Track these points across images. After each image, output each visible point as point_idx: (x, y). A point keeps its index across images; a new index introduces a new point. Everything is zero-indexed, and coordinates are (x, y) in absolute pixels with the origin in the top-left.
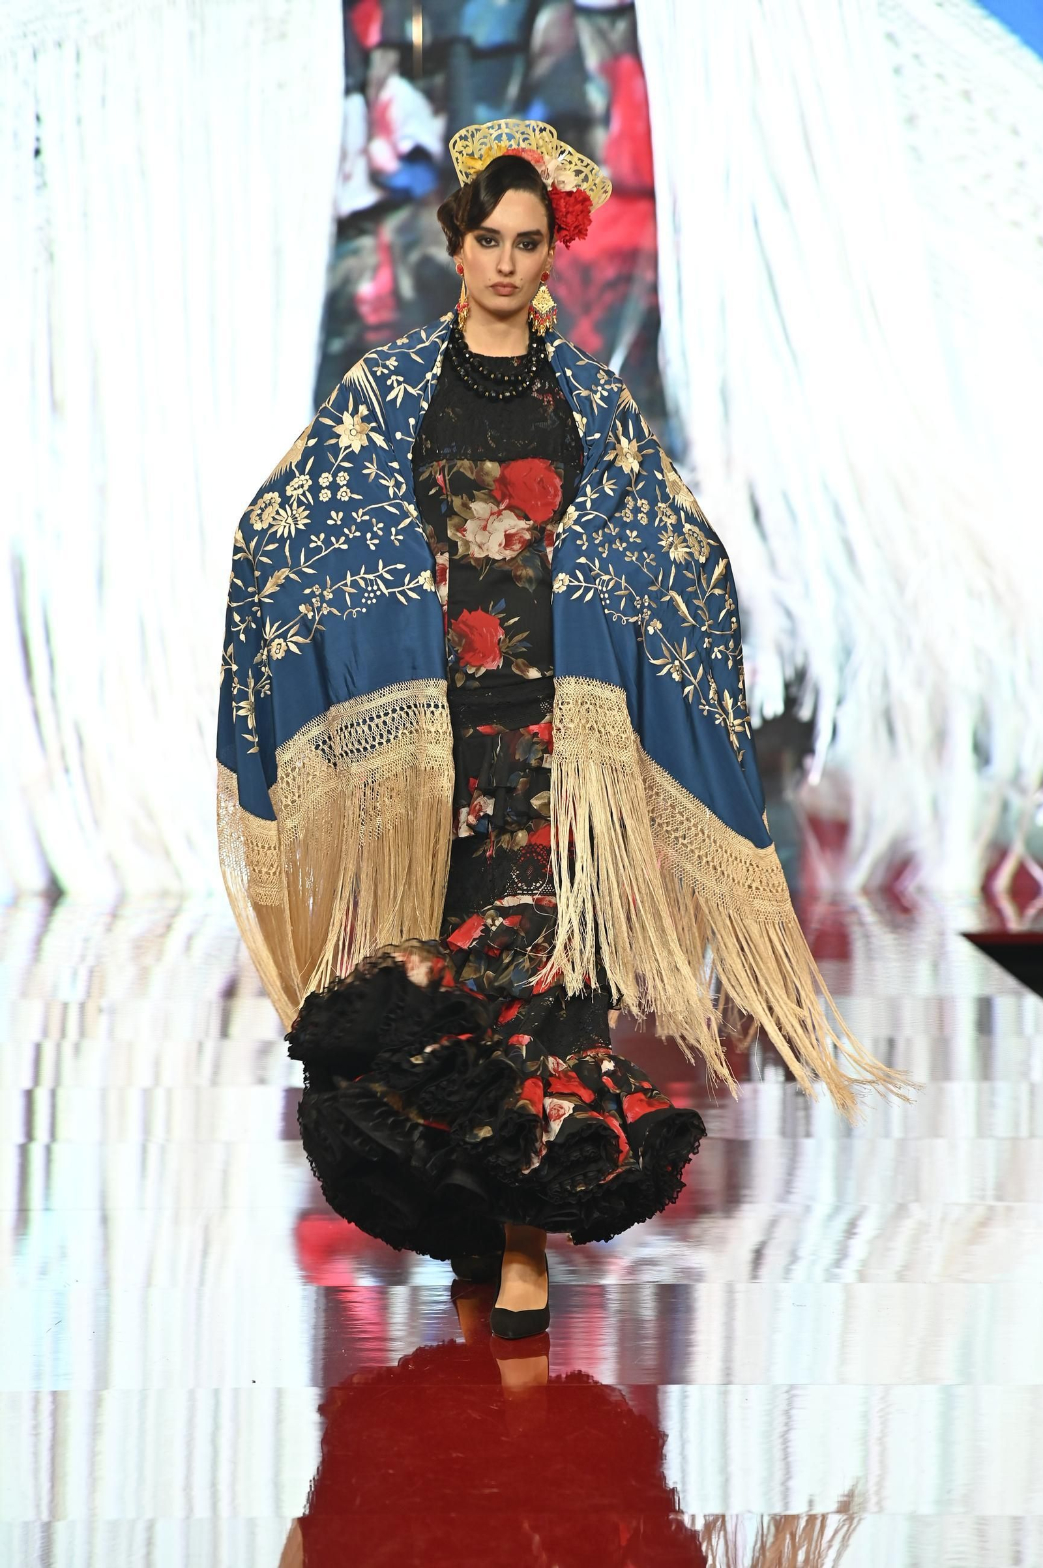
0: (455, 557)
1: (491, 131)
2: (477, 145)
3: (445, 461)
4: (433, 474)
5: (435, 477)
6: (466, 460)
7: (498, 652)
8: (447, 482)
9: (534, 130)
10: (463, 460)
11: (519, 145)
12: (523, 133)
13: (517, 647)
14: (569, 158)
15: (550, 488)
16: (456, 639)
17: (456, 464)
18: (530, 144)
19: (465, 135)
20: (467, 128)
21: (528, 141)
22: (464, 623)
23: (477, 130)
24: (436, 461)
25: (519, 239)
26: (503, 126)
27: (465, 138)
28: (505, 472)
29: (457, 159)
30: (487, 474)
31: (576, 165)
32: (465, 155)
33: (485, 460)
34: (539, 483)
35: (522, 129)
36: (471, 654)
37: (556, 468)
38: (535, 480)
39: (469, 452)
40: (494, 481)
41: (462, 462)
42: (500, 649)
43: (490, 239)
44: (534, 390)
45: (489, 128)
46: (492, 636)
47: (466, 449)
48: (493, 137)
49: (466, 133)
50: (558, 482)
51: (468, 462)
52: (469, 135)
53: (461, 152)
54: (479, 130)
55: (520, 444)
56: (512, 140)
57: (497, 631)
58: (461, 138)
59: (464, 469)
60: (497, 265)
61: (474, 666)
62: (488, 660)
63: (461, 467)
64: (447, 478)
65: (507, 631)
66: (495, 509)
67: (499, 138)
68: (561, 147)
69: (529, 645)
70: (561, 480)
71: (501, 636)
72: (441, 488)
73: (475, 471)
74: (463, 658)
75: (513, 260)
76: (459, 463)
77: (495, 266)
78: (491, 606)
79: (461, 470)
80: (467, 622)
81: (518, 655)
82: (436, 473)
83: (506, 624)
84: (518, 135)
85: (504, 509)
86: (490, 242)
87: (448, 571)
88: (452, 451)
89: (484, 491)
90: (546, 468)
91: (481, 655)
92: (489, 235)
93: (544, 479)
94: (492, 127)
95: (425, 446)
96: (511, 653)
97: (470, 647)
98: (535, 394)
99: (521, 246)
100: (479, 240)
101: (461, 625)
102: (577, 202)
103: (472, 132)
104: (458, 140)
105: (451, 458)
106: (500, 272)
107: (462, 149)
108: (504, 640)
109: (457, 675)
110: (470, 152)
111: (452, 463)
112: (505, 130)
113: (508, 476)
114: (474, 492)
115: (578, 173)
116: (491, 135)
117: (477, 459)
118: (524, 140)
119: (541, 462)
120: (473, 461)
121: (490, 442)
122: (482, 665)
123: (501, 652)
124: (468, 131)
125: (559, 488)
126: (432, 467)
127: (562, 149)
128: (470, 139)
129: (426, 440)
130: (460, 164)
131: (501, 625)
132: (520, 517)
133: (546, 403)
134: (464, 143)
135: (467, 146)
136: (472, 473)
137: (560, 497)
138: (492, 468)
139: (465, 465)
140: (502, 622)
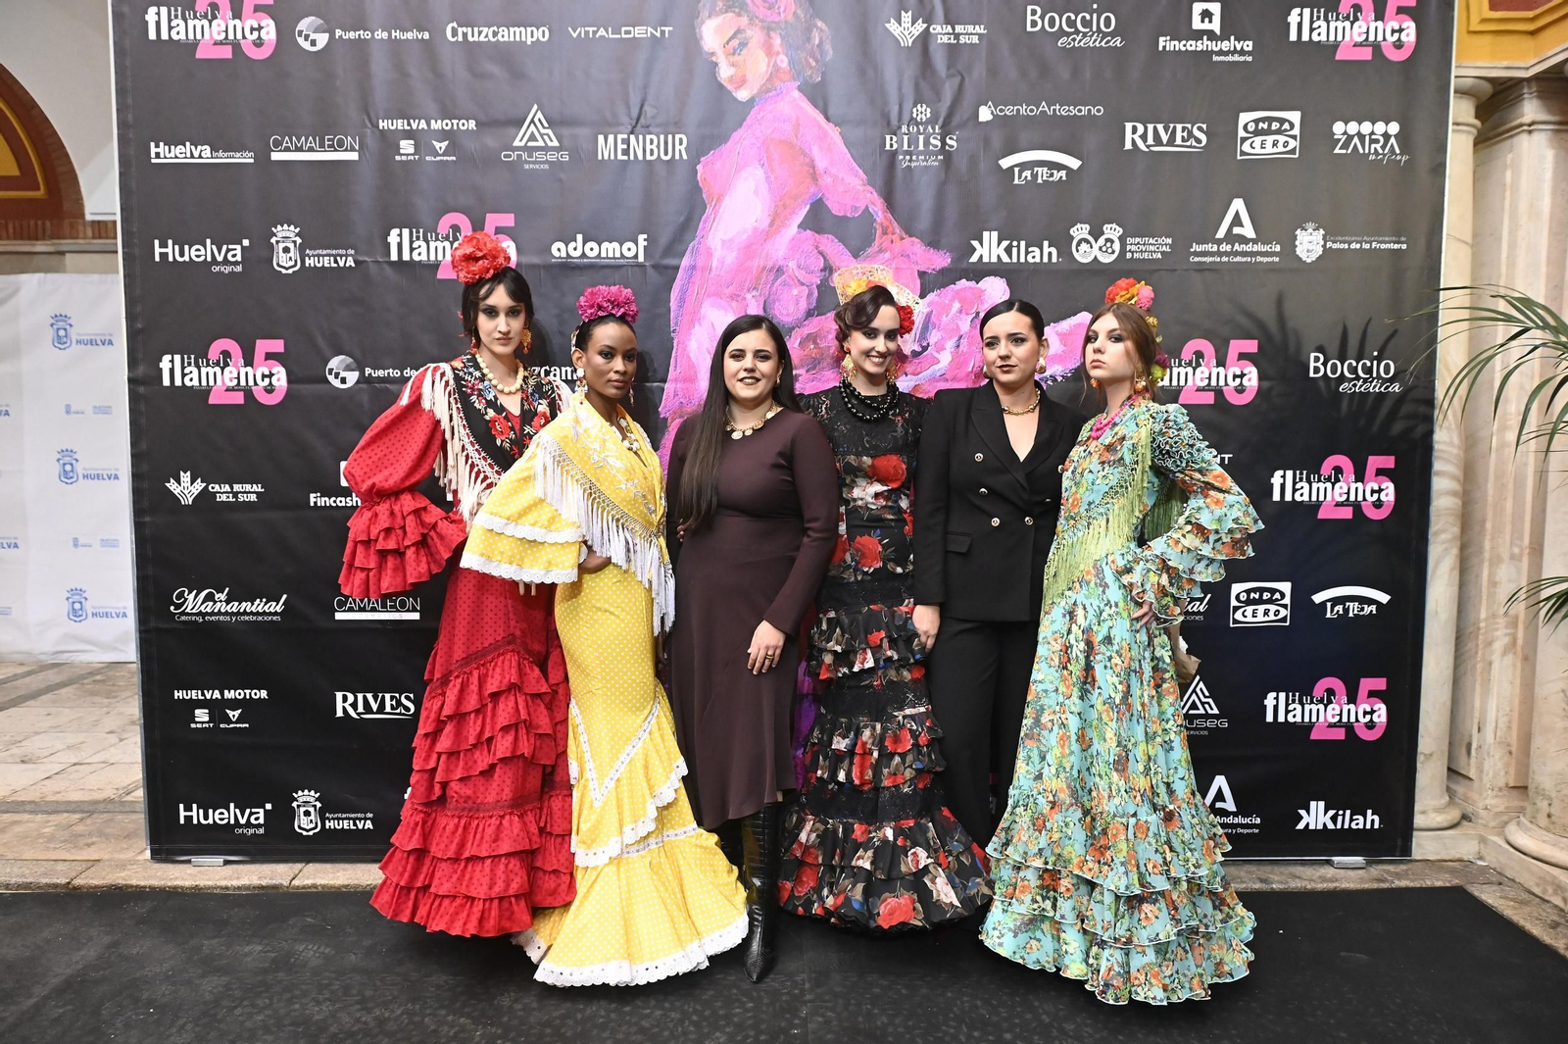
0: (849, 507)
3: (841, 457)
6: (852, 455)
13: (890, 556)
15: (899, 471)
16: (855, 552)
22: (858, 543)
24: (836, 457)
25: (888, 334)
28: (874, 463)
30: (864, 463)
33: (863, 456)
34: (893, 468)
36: (865, 560)
37: (903, 459)
38: (891, 467)
39: (854, 451)
40: (868, 467)
41: (850, 456)
43: (871, 333)
44: (890, 414)
46: (876, 550)
50: (904, 466)
51: (854, 456)
55: (883, 447)
57: (878, 547)
61: (867, 567)
62: (875, 563)
63: (849, 459)
64: (842, 466)
65: (883, 546)
66: (868, 482)
69: (896, 554)
70: (906, 465)
71: (881, 550)
72: (839, 472)
73: (857, 461)
74: (860, 563)
76: (848, 457)
78: (872, 534)
79: (850, 461)
80: (860, 542)
81: (890, 560)
82: (836, 464)
83: (882, 543)
85: (873, 481)
86: (871, 335)
87: (845, 516)
88: (845, 451)
89: (862, 473)
90: (897, 459)
91: (871, 561)
93: (896, 466)
96: (887, 559)
97: (863, 555)
98: (891, 417)
99: (889, 337)
101: (856, 545)
105: (845, 455)
108: (883, 552)
109: (858, 573)
111: (845, 458)
113: (876, 465)
114: (857, 473)
117: (858, 455)
119: (895, 456)
120: (856, 456)
121: (867, 446)
122: (871, 566)
123: (881, 558)
125: (905, 470)
131: (880, 543)
132: (884, 485)
133: (898, 422)
136: (856, 463)
137: (905, 475)
138: (867, 460)
139: (852, 459)
140: (880, 541)
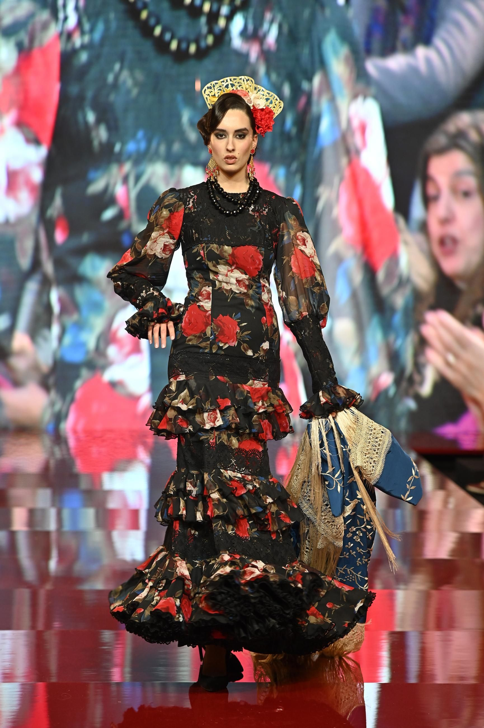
0: (215, 289)
1: (223, 83)
2: (216, 91)
3: (204, 244)
4: (199, 250)
5: (199, 251)
6: (215, 244)
7: (235, 338)
8: (205, 254)
9: (244, 81)
10: (213, 244)
11: (237, 89)
12: (238, 83)
13: (245, 338)
14: (262, 93)
15: (257, 261)
16: (215, 328)
17: (210, 246)
18: (242, 88)
19: (210, 86)
20: (211, 83)
21: (241, 87)
22: (220, 321)
23: (216, 83)
24: (200, 244)
25: (236, 133)
26: (229, 80)
27: (210, 88)
28: (234, 252)
29: (207, 98)
30: (225, 252)
31: (266, 96)
32: (211, 96)
33: (224, 245)
34: (251, 258)
35: (238, 80)
36: (222, 336)
37: (260, 251)
38: (249, 256)
39: (217, 240)
40: (229, 255)
41: (213, 245)
42: (237, 337)
43: (222, 134)
44: (250, 210)
45: (222, 82)
46: (234, 330)
47: (215, 239)
48: (224, 86)
49: (211, 85)
50: (261, 258)
51: (216, 245)
52: (212, 86)
53: (208, 95)
54: (217, 83)
55: (242, 238)
56: (234, 87)
57: (236, 328)
58: (208, 88)
59: (214, 248)
60: (226, 147)
61: (223, 343)
62: (231, 341)
63: (212, 247)
64: (205, 252)
65: (241, 328)
66: (230, 269)
67: (227, 86)
68: (258, 88)
69: (250, 338)
70: (262, 256)
71: (238, 331)
72: (202, 257)
73: (219, 250)
74: (218, 338)
75: (234, 145)
76: (212, 245)
77: (225, 148)
78: (233, 315)
79: (212, 249)
80: (222, 320)
81: (245, 342)
82: (200, 250)
83: (241, 325)
84: (236, 84)
85: (234, 269)
86: (222, 136)
87: (211, 295)
88: (208, 239)
89: (223, 260)
90: (255, 250)
91: (227, 338)
92: (221, 133)
93: (254, 256)
94: (223, 81)
95: (195, 236)
96: (242, 340)
97: (222, 333)
98: (251, 212)
99: (238, 137)
100: (217, 135)
101: (218, 322)
102: (266, 113)
103: (213, 84)
104: (207, 89)
105: (208, 243)
106: (228, 150)
107: (209, 93)
108: (239, 333)
109: (214, 346)
110: (213, 94)
111: (208, 245)
112: (229, 82)
113: (236, 254)
114: (219, 260)
115: (267, 100)
116: (223, 85)
117: (221, 244)
118: (239, 86)
119: (253, 247)
120: (218, 245)
121: (228, 236)
122: (227, 343)
123: (237, 338)
124: (211, 84)
125: (262, 261)
126: (198, 247)
127: (259, 89)
128: (213, 88)
129: (195, 233)
130: (208, 100)
131: (238, 325)
132: (243, 273)
133: (256, 217)
134: (210, 90)
135: (211, 91)
136: (218, 251)
137: (262, 265)
138: (228, 249)
139: (214, 247)
140: (239, 324)
